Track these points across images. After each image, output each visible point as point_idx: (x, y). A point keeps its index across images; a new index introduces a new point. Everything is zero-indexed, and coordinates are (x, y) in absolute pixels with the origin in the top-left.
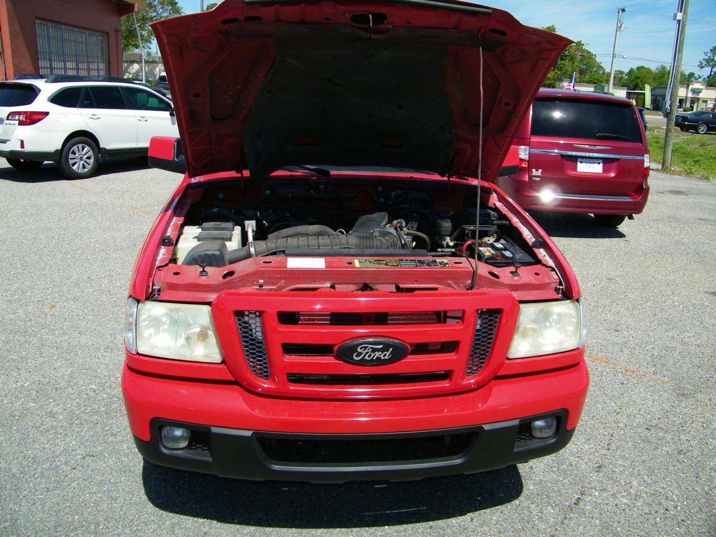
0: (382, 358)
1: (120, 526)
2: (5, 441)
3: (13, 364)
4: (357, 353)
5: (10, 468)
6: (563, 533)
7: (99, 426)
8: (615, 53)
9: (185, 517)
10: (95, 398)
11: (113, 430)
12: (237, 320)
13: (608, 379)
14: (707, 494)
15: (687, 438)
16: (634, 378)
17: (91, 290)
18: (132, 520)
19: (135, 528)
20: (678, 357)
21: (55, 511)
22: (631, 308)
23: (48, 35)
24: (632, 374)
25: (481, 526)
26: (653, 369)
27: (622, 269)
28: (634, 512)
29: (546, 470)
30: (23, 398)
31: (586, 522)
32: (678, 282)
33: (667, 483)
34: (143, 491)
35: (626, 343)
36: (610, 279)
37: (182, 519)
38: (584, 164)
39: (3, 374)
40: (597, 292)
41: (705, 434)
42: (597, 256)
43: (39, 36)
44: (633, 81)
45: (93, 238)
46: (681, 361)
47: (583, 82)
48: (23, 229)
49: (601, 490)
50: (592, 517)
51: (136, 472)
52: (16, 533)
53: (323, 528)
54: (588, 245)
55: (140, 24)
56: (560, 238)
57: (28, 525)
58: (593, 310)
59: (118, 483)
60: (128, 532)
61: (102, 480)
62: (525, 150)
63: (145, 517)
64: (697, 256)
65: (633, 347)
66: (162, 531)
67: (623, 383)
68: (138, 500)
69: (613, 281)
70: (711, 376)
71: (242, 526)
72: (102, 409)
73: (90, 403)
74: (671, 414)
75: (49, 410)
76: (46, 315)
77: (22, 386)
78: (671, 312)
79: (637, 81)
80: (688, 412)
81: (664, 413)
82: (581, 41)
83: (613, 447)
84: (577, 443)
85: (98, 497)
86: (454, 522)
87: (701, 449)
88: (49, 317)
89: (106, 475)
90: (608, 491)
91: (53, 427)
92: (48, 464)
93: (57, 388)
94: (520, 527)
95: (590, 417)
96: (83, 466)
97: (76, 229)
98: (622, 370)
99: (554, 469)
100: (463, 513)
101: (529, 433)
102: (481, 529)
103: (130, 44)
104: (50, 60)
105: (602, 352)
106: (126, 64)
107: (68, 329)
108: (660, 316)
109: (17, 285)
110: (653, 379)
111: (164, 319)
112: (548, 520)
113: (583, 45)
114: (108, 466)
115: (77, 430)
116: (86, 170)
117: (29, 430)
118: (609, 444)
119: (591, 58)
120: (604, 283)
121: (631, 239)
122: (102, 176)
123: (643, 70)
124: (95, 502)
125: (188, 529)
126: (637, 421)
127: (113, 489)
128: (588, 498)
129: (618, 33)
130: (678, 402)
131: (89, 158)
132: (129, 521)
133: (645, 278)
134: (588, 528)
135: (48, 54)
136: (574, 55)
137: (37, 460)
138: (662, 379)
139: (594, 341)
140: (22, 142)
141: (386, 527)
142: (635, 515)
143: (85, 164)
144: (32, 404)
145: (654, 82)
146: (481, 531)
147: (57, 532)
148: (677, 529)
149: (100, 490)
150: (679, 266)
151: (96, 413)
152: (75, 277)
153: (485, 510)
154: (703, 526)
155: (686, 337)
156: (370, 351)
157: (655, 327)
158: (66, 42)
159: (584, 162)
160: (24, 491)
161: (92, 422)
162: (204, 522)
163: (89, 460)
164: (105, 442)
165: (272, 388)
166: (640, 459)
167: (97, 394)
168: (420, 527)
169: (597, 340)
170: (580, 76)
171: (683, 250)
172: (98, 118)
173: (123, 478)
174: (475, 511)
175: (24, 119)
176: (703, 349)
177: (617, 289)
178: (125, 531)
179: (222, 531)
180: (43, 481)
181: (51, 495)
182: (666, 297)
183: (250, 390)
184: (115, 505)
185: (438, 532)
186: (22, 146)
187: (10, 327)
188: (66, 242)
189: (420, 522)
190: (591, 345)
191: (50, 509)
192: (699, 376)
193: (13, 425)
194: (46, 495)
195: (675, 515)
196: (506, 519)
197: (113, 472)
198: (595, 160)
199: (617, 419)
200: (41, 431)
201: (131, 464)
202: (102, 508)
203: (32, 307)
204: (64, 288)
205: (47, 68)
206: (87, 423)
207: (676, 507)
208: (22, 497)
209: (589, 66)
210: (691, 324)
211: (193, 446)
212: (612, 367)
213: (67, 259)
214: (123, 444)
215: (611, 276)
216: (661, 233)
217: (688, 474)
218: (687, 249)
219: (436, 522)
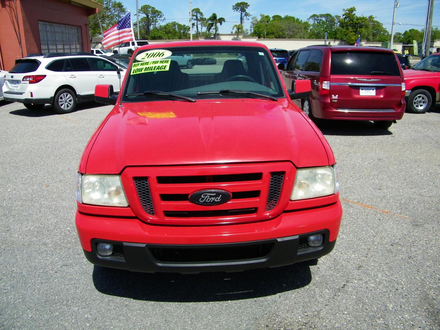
0: (216, 201)
1: (80, 302)
2: (20, 258)
3: (25, 218)
4: (201, 198)
5: (22, 272)
6: (333, 303)
7: (71, 249)
8: (394, 21)
9: (116, 297)
10: (69, 235)
11: (79, 252)
12: (135, 182)
13: (371, 217)
14: (422, 280)
15: (416, 249)
16: (387, 216)
17: (69, 176)
18: (86, 299)
19: (88, 303)
20: (416, 204)
21: (45, 294)
22: (390, 176)
23: (46, 30)
24: (386, 214)
25: (285, 300)
26: (400, 211)
27: (388, 153)
28: (377, 292)
29: (327, 269)
30: (30, 235)
31: (348, 297)
32: (422, 160)
33: (399, 275)
34: (93, 284)
35: (385, 196)
36: (380, 160)
37: (114, 298)
38: (364, 91)
39: (19, 223)
40: (370, 167)
41: (427, 247)
42: (373, 146)
43: (41, 31)
44: (406, 39)
45: (72, 147)
46: (418, 206)
47: (375, 41)
48: (32, 143)
49: (359, 280)
50: (352, 295)
51: (90, 274)
52: (25, 305)
53: (193, 302)
54: (368, 140)
55: (101, 20)
56: (351, 136)
57: (31, 301)
58: (366, 178)
59: (80, 279)
60: (84, 305)
61: (71, 278)
62: (327, 84)
63: (94, 297)
64: (437, 144)
65: (389, 199)
66: (103, 304)
67: (380, 220)
68: (90, 288)
69: (382, 160)
70: (435, 214)
71: (147, 301)
72: (73, 241)
73: (67, 238)
74: (407, 236)
75: (44, 242)
76: (44, 190)
77: (30, 229)
78: (415, 178)
79: (409, 39)
80: (418, 235)
81: (403, 236)
82: (372, 16)
83: (369, 255)
84: (348, 254)
85: (69, 287)
86: (269, 298)
87: (423, 256)
88: (45, 192)
89: (74, 276)
90: (363, 280)
91: (45, 251)
92: (42, 270)
93: (48, 230)
94: (308, 300)
95: (358, 239)
96: (61, 271)
97: (62, 142)
98: (381, 212)
99: (332, 269)
100: (274, 293)
101: (306, 244)
102: (285, 302)
103: (96, 32)
104: (48, 45)
105: (369, 202)
106: (94, 45)
107: (56, 198)
108: (408, 180)
109: (28, 175)
110: (399, 217)
111: (97, 184)
112: (325, 296)
113: (374, 18)
114: (75, 271)
115: (59, 252)
116: (69, 108)
117: (32, 252)
118: (367, 254)
119: (379, 26)
120: (375, 162)
121: (395, 136)
122: (79, 111)
123: (413, 32)
124: (67, 290)
125: (117, 303)
126: (386, 241)
127: (77, 283)
128: (350, 284)
129: (395, 9)
130: (413, 230)
131: (70, 101)
132: (85, 299)
133: (402, 158)
134: (348, 301)
135: (46, 42)
136: (368, 24)
137: (37, 268)
138: (405, 216)
139: (365, 195)
140: (31, 93)
141: (230, 301)
142: (377, 293)
143: (68, 104)
144: (34, 239)
145: (420, 39)
146: (285, 303)
147: (46, 304)
148: (402, 300)
149: (70, 283)
150: (424, 150)
151: (70, 243)
152: (61, 169)
153: (288, 292)
154: (417, 298)
155: (423, 192)
156: (208, 197)
157: (404, 186)
158: (56, 33)
159: (364, 90)
160: (29, 284)
161: (67, 248)
162: (126, 299)
163: (65, 268)
164: (74, 258)
165: (156, 220)
166: (385, 262)
167: (70, 233)
168: (249, 301)
169: (367, 195)
170: (372, 37)
171: (428, 141)
172: (75, 77)
173: (83, 277)
174: (282, 292)
175: (32, 80)
176: (433, 199)
177: (383, 165)
178: (82, 304)
179: (136, 304)
180: (40, 279)
181: (43, 286)
182: (414, 169)
183: (144, 221)
184: (78, 291)
185: (259, 304)
186: (32, 96)
187: (24, 198)
188: (56, 150)
189: (249, 298)
190: (363, 198)
191: (43, 293)
192: (428, 214)
193: (24, 250)
194: (41, 286)
195: (401, 293)
196: (300, 296)
197: (78, 274)
198: (371, 88)
199: (374, 240)
200: (39, 253)
201: (88, 269)
202: (70, 293)
203: (36, 187)
204: (54, 176)
205: (46, 49)
206: (64, 248)
207: (402, 288)
208: (28, 287)
209: (378, 31)
210: (427, 184)
211: (115, 254)
212: (375, 210)
213: (57, 159)
214: (83, 259)
215: (380, 158)
216: (416, 131)
217: (413, 270)
218: (430, 140)
219: (258, 298)
